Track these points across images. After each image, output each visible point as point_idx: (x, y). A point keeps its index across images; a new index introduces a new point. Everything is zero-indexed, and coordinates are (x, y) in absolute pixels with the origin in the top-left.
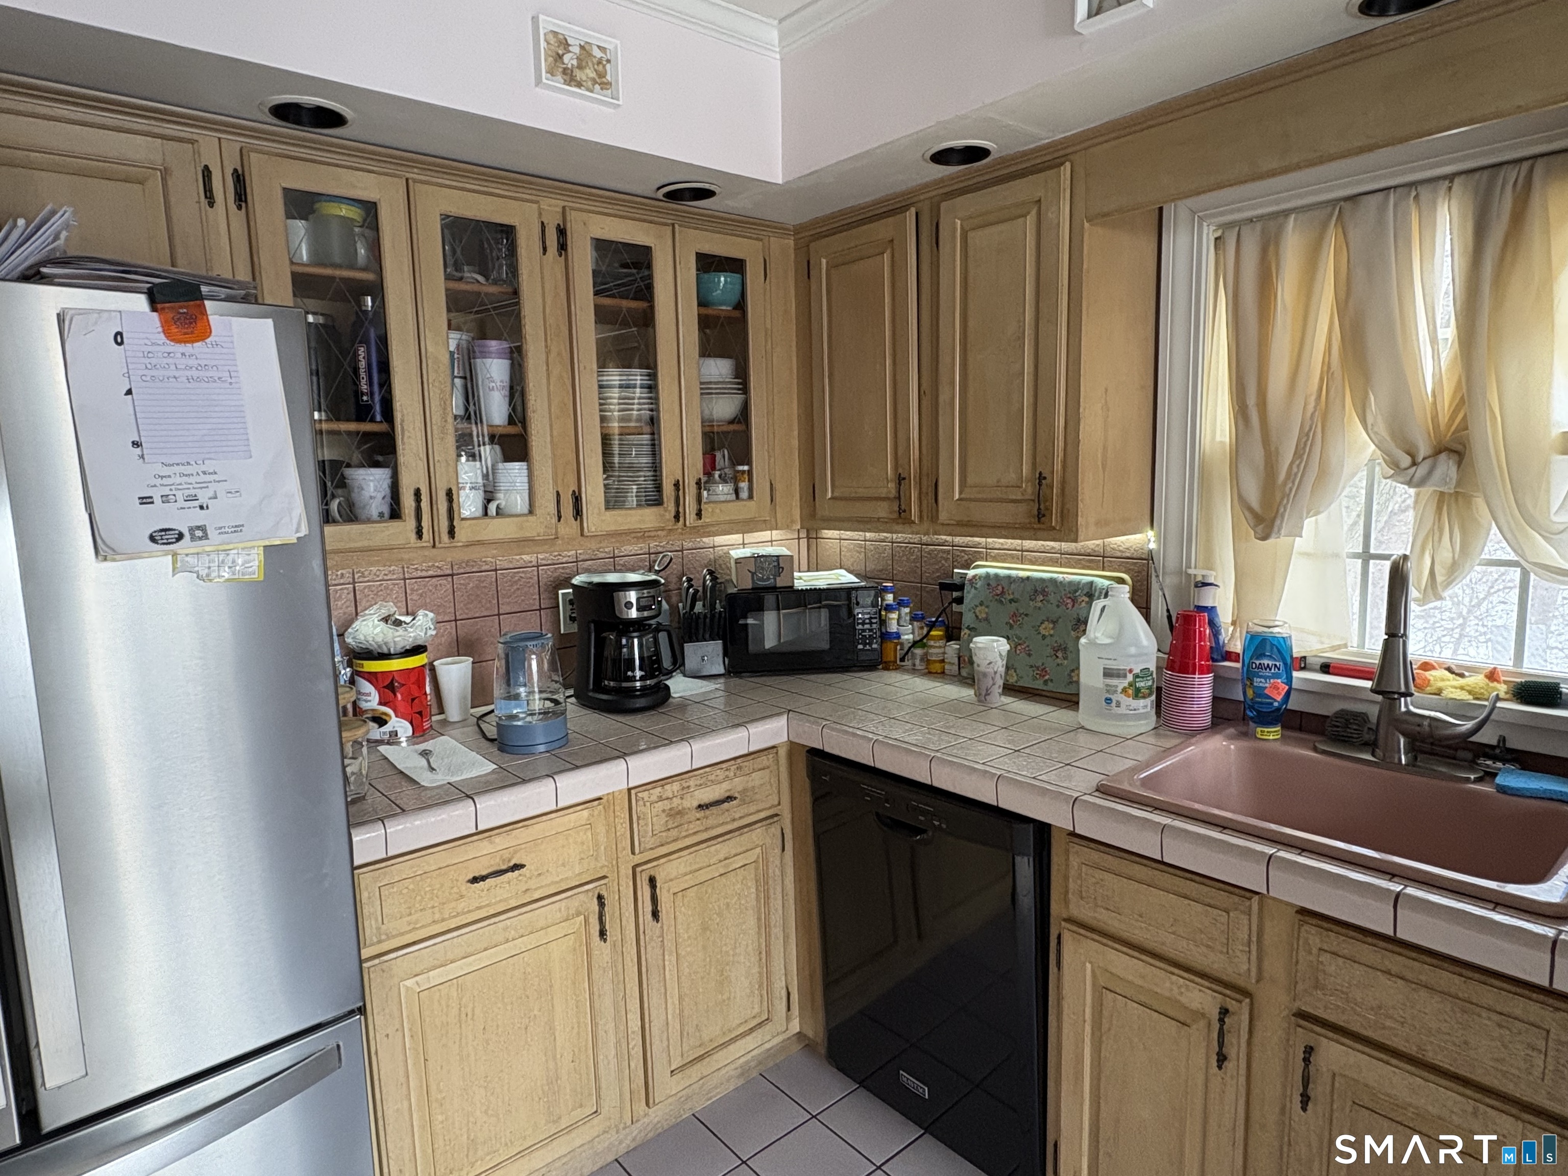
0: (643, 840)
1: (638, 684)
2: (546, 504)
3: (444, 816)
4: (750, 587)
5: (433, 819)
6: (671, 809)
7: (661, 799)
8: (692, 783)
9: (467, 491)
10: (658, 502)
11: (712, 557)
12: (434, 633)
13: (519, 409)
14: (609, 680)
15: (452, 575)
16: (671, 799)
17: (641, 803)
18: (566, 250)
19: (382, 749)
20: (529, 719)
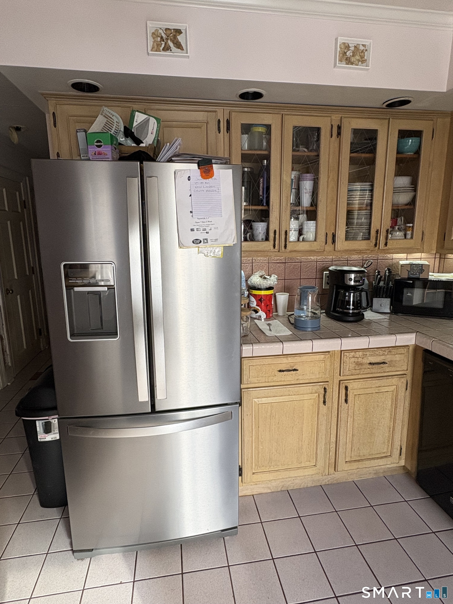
0: (344, 371)
1: (351, 311)
2: (322, 238)
3: (272, 346)
4: (407, 277)
5: (268, 347)
6: (357, 362)
7: (354, 357)
8: (368, 353)
9: (293, 231)
10: (368, 239)
11: (391, 263)
12: (277, 283)
13: (315, 200)
14: (339, 308)
15: (285, 263)
16: (358, 358)
17: (345, 357)
18: (340, 135)
19: (256, 321)
20: (306, 318)
